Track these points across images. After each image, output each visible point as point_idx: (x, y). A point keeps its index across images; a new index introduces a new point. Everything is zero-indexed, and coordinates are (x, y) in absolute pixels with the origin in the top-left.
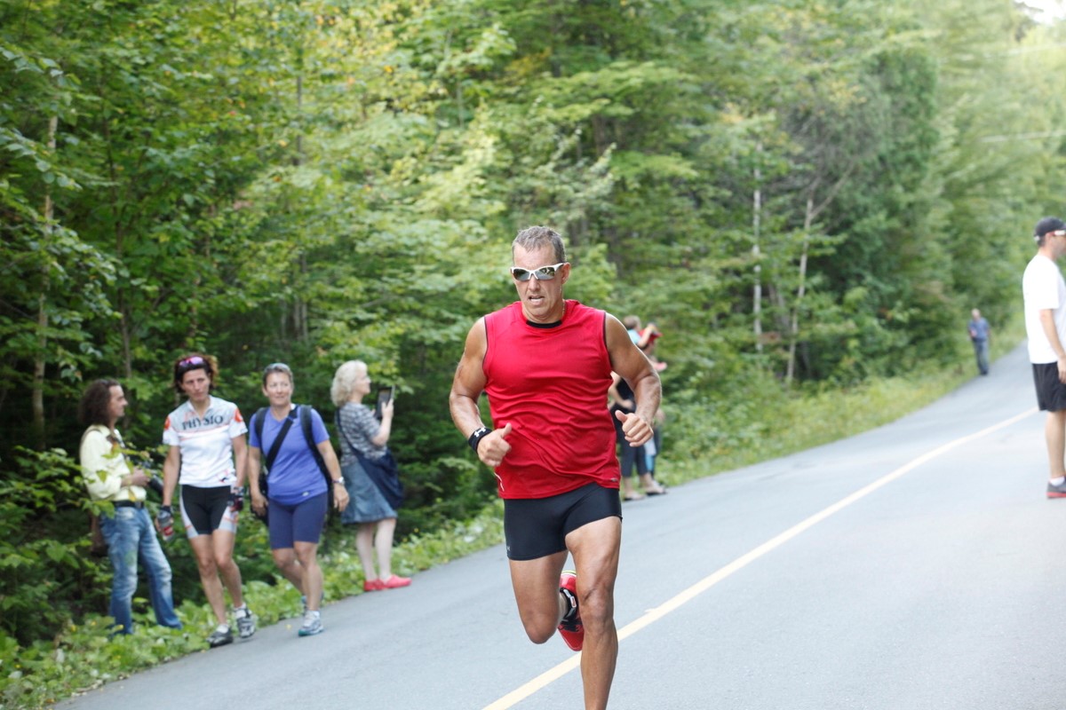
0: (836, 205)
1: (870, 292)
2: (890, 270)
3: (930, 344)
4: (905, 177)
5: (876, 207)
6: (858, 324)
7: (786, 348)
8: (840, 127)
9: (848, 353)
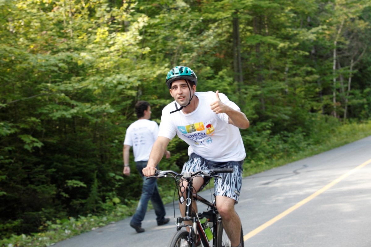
0: (361, 62)
6: (367, 100)
7: (344, 107)
8: (363, 36)
9: (364, 109)
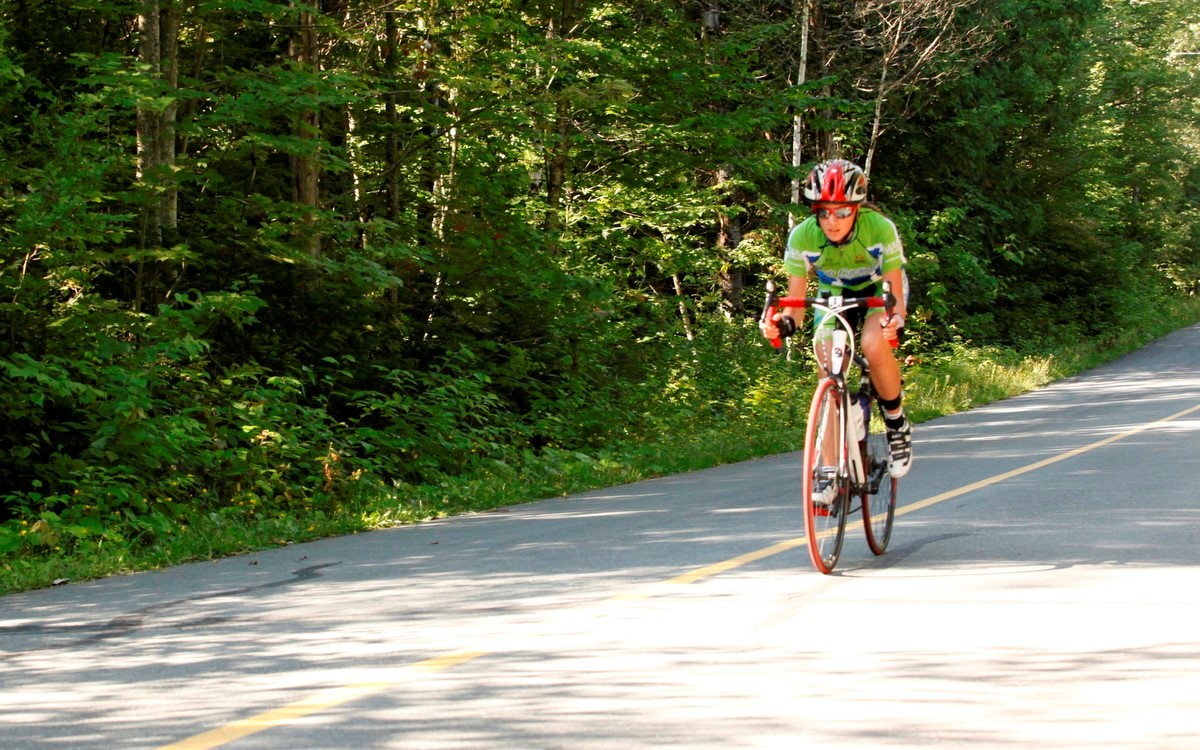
1: (970, 214)
2: (1014, 190)
3: (1073, 302)
4: (1042, 58)
5: (993, 94)
